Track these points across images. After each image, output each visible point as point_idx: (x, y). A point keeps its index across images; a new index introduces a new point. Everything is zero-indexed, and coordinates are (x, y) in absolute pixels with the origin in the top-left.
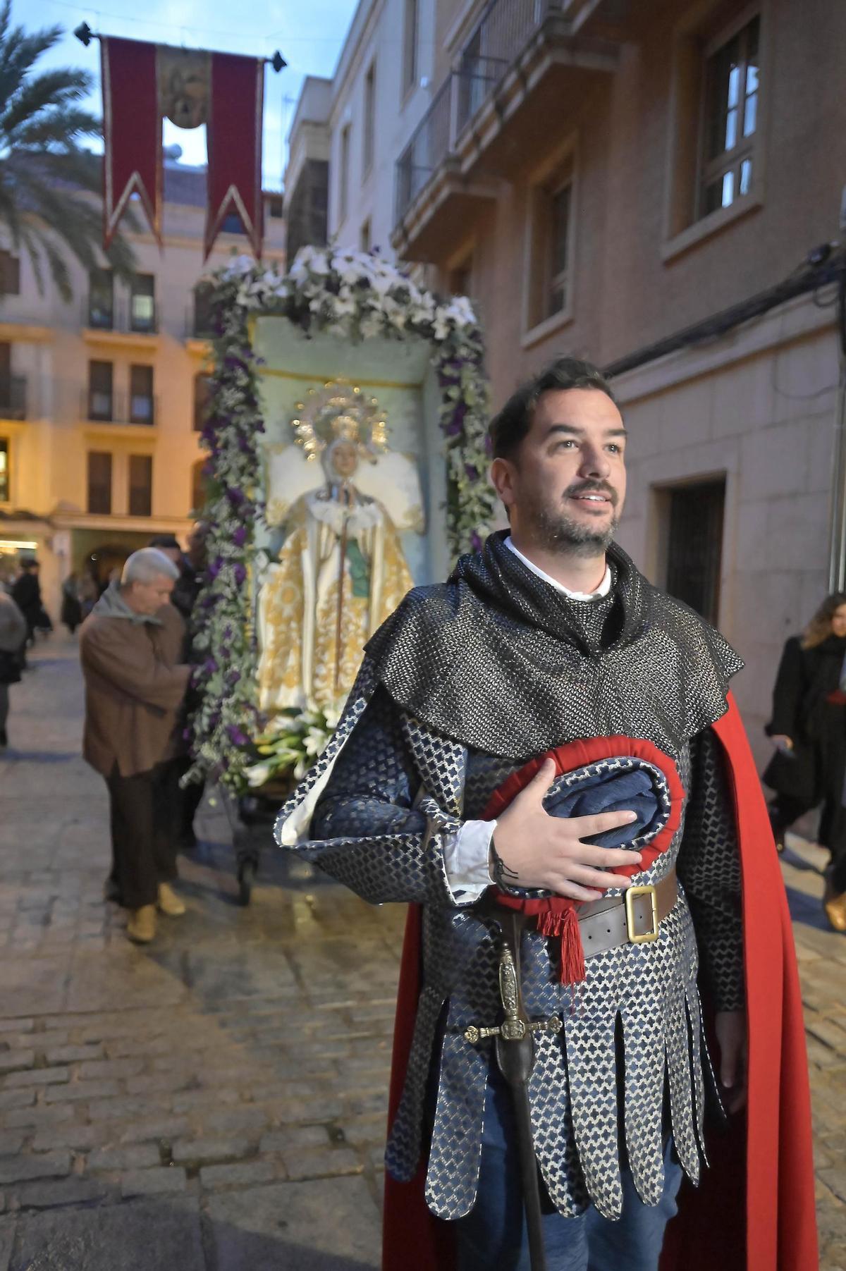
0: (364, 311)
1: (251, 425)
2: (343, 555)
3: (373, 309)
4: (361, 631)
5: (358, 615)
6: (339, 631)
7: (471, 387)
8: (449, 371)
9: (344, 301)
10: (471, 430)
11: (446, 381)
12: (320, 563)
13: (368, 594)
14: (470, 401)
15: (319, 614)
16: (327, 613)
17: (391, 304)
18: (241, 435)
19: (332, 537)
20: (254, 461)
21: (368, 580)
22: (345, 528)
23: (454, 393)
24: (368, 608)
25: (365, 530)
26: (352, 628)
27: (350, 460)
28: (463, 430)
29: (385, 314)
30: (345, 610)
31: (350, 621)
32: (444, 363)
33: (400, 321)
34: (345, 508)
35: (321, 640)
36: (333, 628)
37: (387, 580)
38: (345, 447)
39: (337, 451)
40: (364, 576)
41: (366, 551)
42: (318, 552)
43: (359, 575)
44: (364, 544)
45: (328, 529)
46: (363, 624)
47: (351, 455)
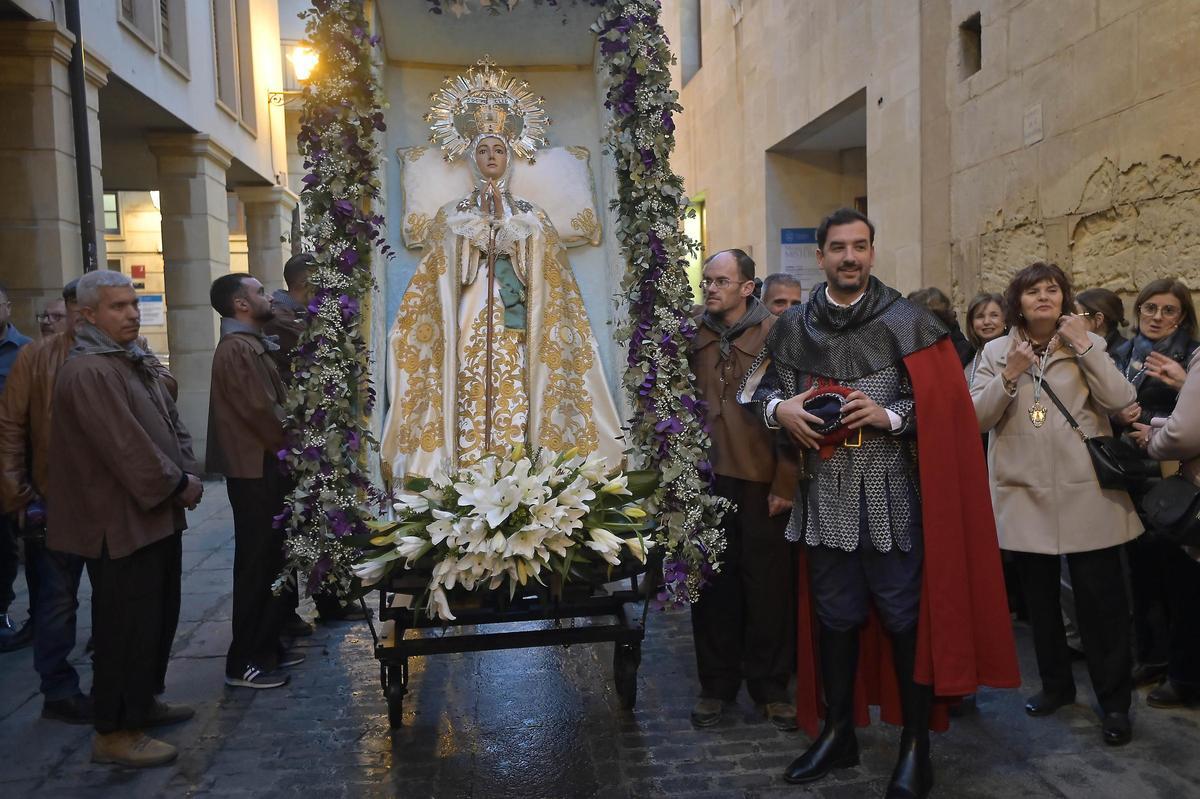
1: (362, 120)
2: (491, 277)
4: (516, 372)
5: (513, 352)
6: (488, 372)
7: (644, 53)
8: (613, 34)
11: (612, 48)
12: (463, 289)
13: (526, 325)
14: (641, 69)
15: (463, 355)
16: (473, 352)
18: (350, 133)
19: (477, 256)
20: (367, 165)
21: (524, 304)
22: (492, 242)
23: (620, 60)
24: (523, 339)
25: (517, 242)
26: (503, 368)
27: (499, 159)
28: (634, 107)
30: (495, 346)
31: (501, 360)
32: (609, 25)
34: (490, 217)
35: (467, 387)
36: (481, 370)
37: (550, 305)
38: (491, 143)
39: (482, 148)
40: (519, 302)
41: (520, 271)
42: (459, 277)
43: (512, 301)
44: (518, 262)
45: (471, 246)
46: (520, 363)
47: (499, 151)
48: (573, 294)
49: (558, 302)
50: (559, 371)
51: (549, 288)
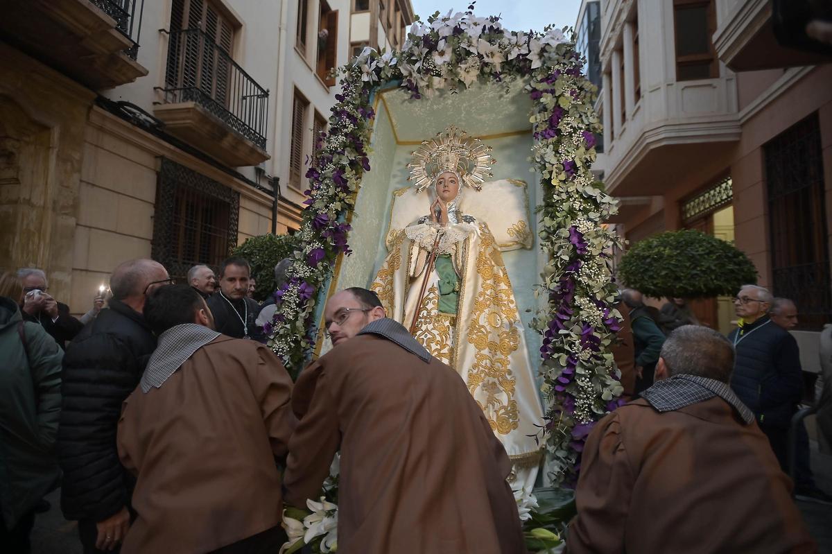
0: (461, 56)
3: (469, 53)
9: (442, 54)
10: (566, 130)
11: (540, 95)
12: (409, 282)
13: (457, 310)
14: (565, 104)
17: (484, 47)
19: (423, 254)
21: (458, 293)
22: (436, 244)
23: (546, 99)
24: (454, 322)
25: (456, 244)
27: (451, 186)
28: (559, 132)
29: (480, 56)
31: (433, 339)
33: (497, 61)
34: (438, 226)
37: (481, 294)
38: (447, 176)
39: (441, 180)
40: (453, 291)
41: (457, 265)
42: (408, 271)
43: (447, 289)
44: (456, 259)
45: (421, 248)
46: (449, 342)
47: (452, 181)
48: (503, 286)
49: (488, 292)
50: (486, 352)
51: (481, 281)
